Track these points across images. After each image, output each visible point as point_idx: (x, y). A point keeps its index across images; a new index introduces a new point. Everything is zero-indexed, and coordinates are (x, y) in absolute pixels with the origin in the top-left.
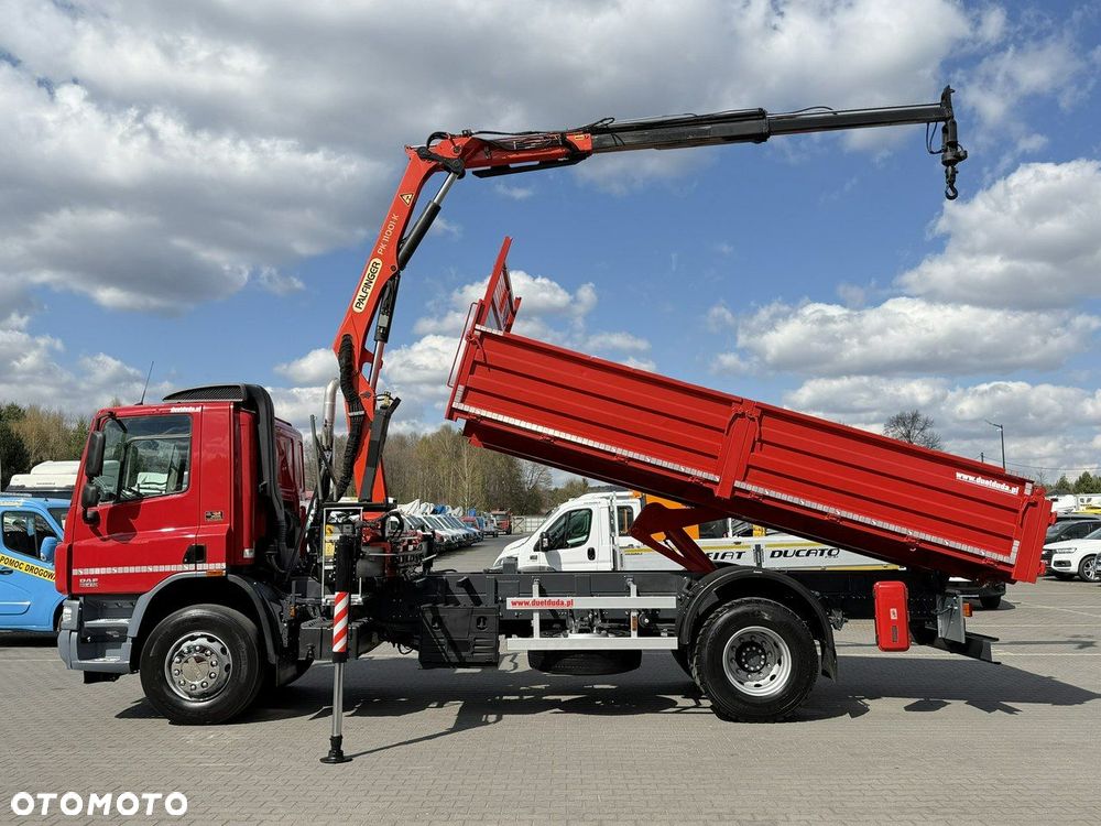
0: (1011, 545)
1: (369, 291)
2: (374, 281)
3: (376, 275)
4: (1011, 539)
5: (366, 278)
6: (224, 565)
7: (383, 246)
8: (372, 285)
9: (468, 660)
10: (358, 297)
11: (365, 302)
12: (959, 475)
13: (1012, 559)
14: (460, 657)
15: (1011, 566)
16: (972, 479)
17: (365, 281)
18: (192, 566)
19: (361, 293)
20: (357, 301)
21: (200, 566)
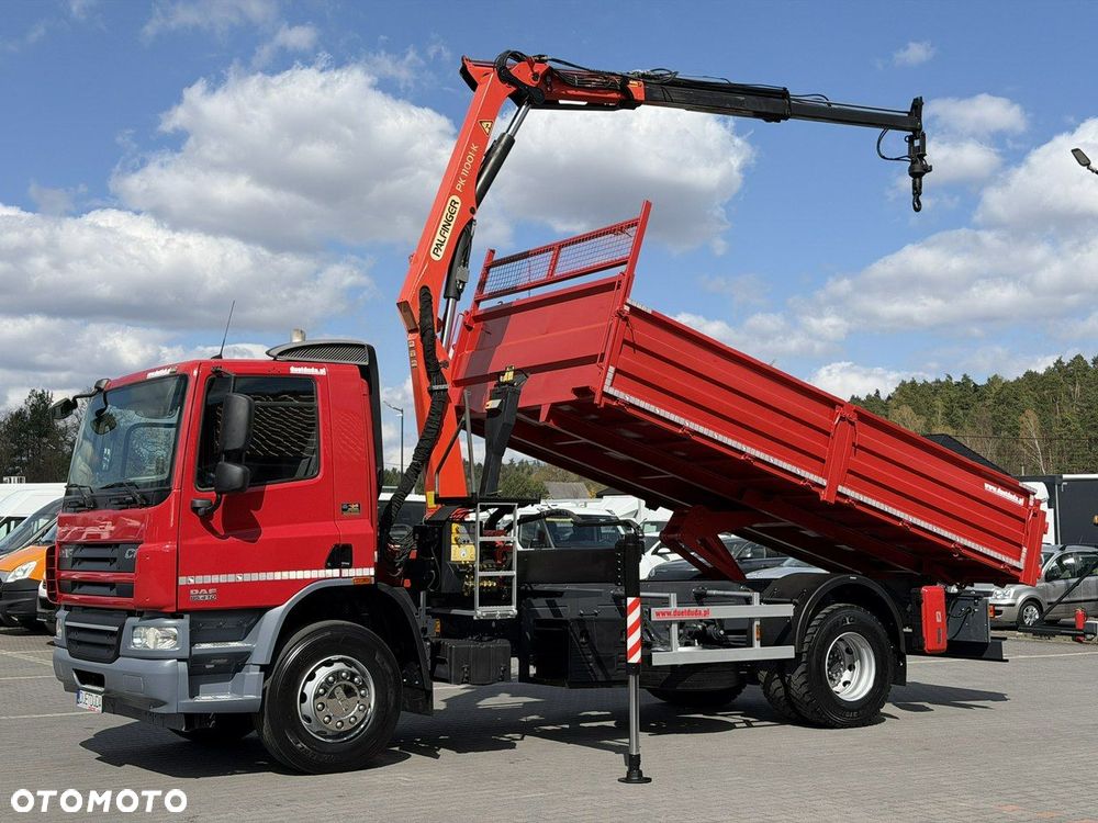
0: (1021, 552)
1: (447, 235)
2: (452, 223)
3: (455, 216)
4: (1020, 546)
5: (444, 218)
6: (372, 572)
7: (462, 182)
8: (451, 228)
9: (613, 678)
10: (436, 242)
11: (443, 248)
12: (987, 486)
13: (1020, 564)
14: (607, 675)
15: (1020, 570)
16: (995, 489)
17: (443, 223)
18: (336, 572)
19: (438, 236)
20: (434, 246)
21: (346, 572)
